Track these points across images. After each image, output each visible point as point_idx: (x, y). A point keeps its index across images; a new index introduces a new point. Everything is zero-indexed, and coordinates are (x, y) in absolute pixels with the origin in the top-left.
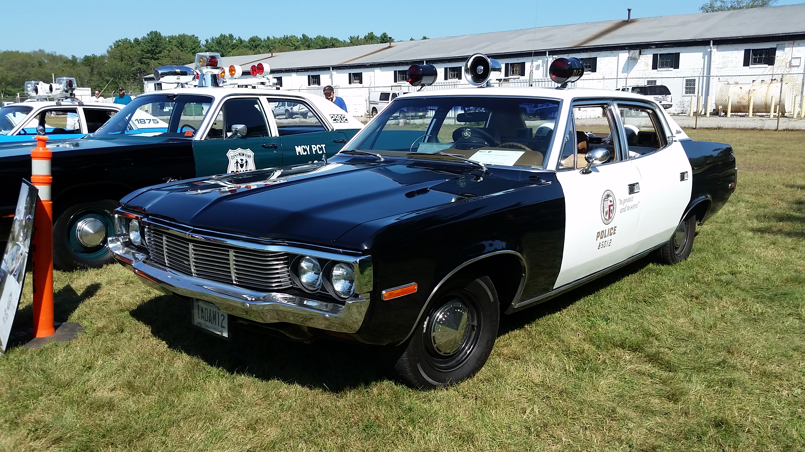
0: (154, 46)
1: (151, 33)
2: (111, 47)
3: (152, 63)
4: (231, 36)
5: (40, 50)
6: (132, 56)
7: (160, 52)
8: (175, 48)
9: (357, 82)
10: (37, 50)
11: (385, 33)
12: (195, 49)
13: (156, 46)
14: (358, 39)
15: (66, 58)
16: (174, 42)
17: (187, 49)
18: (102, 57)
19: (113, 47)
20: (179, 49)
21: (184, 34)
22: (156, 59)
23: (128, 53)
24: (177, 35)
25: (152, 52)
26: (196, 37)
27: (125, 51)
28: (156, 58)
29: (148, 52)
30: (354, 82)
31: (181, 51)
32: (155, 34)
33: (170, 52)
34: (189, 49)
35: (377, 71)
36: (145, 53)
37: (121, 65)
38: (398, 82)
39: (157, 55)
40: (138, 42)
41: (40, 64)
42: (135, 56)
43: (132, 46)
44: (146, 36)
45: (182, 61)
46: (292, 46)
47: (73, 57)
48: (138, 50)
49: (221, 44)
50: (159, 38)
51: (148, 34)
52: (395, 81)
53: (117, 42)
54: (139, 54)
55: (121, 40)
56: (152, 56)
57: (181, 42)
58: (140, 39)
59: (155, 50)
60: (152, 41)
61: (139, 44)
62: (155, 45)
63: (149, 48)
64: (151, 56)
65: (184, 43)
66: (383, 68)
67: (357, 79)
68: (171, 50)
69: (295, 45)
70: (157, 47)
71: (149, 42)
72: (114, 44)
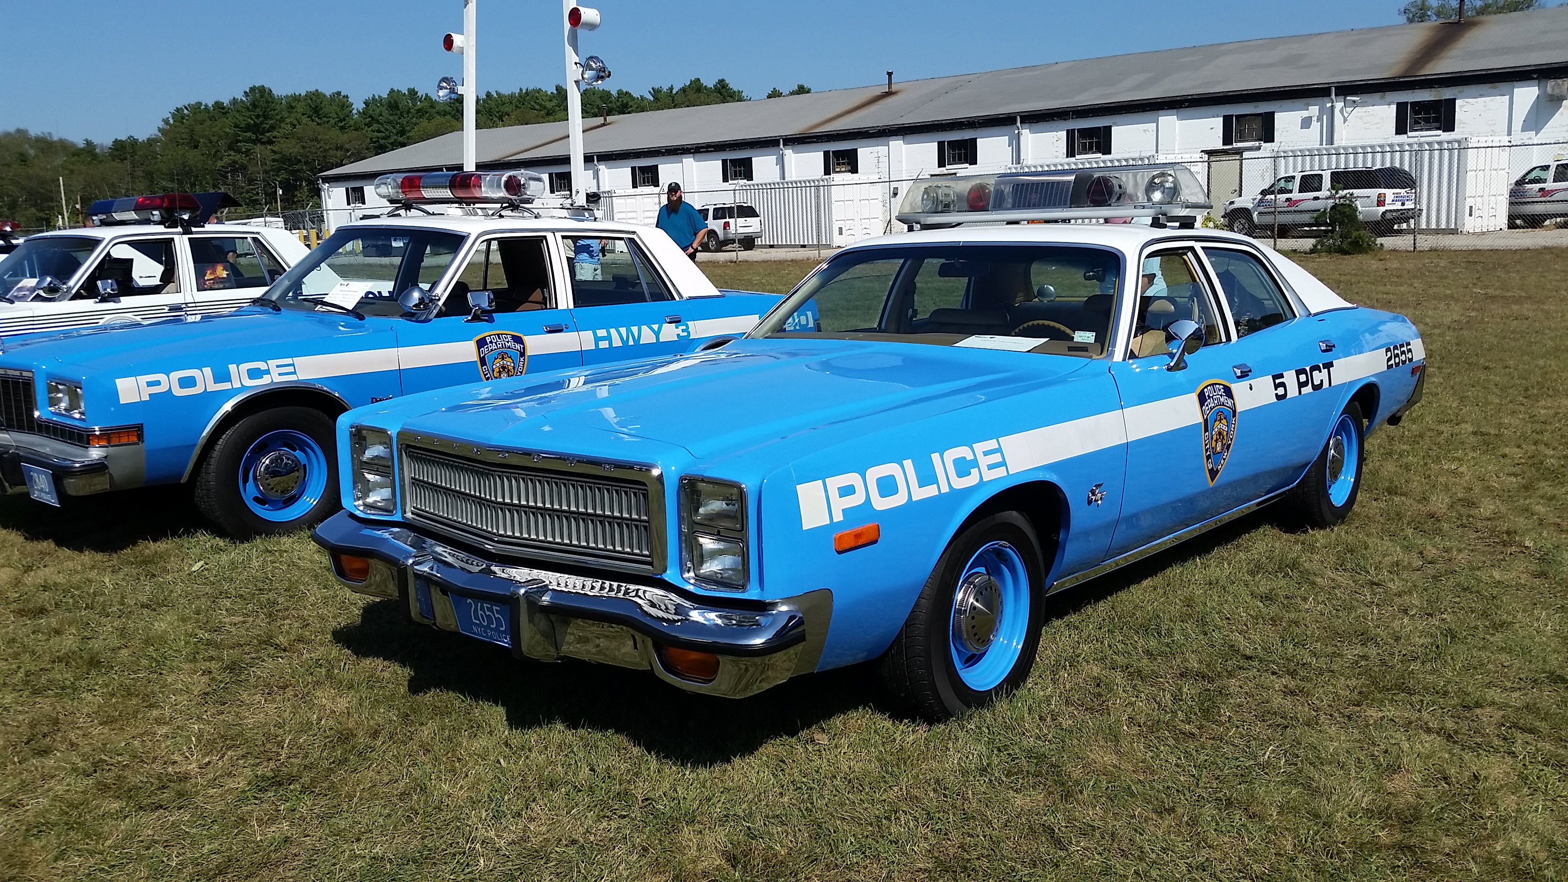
0: (258, 117)
1: (253, 89)
2: (166, 121)
3: (258, 150)
4: (413, 92)
5: (19, 131)
6: (214, 139)
7: (273, 128)
8: (305, 120)
9: (843, 169)
10: (11, 129)
11: (723, 80)
12: (344, 120)
13: (264, 116)
14: (671, 92)
15: (73, 145)
16: (300, 107)
17: (328, 122)
18: (151, 142)
19: (171, 121)
20: (313, 121)
21: (317, 90)
22: (263, 143)
23: (207, 133)
24: (303, 94)
25: (255, 128)
26: (344, 97)
27: (198, 128)
28: (265, 140)
29: (248, 128)
30: (838, 170)
31: (318, 124)
32: (260, 91)
33: (294, 126)
34: (333, 121)
35: (897, 145)
36: (241, 131)
37: (194, 157)
38: (948, 167)
39: (268, 134)
40: (223, 108)
41: (23, 159)
42: (220, 138)
43: (212, 118)
44: (240, 96)
45: (322, 144)
46: (540, 110)
47: (89, 143)
48: (226, 126)
49: (398, 109)
50: (270, 99)
51: (246, 92)
52: (941, 164)
53: (178, 110)
54: (227, 134)
55: (189, 105)
56: (257, 137)
57: (316, 107)
58: (226, 102)
59: (262, 123)
60: (254, 105)
61: (225, 113)
62: (261, 113)
63: (249, 120)
64: (254, 137)
65: (321, 109)
66: (909, 138)
67: (843, 164)
68: (295, 122)
69: (545, 108)
70: (266, 117)
71: (248, 108)
72: (174, 115)
